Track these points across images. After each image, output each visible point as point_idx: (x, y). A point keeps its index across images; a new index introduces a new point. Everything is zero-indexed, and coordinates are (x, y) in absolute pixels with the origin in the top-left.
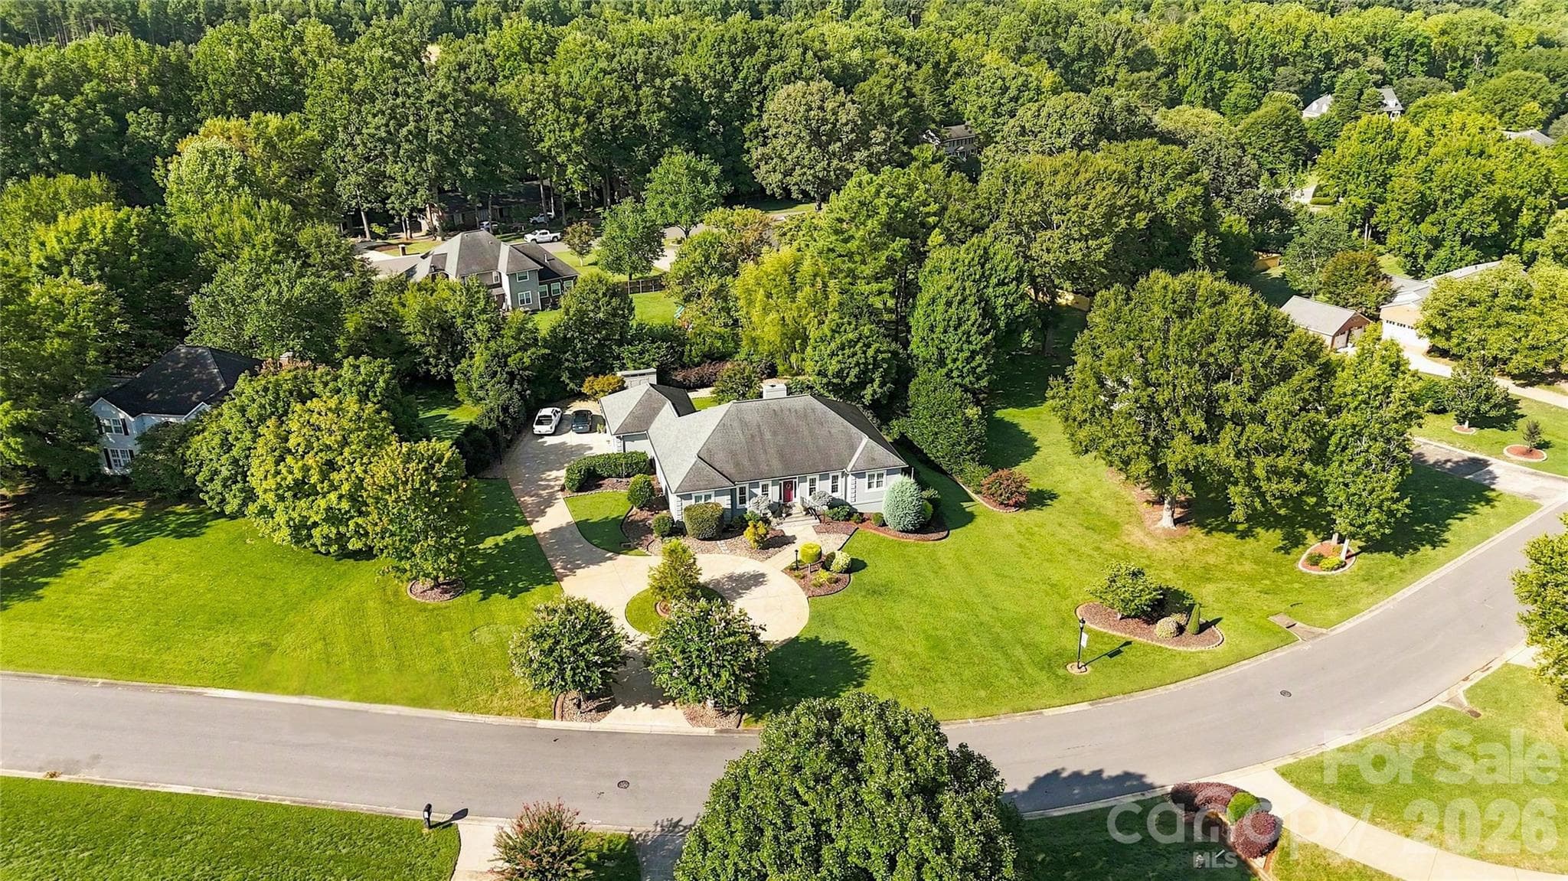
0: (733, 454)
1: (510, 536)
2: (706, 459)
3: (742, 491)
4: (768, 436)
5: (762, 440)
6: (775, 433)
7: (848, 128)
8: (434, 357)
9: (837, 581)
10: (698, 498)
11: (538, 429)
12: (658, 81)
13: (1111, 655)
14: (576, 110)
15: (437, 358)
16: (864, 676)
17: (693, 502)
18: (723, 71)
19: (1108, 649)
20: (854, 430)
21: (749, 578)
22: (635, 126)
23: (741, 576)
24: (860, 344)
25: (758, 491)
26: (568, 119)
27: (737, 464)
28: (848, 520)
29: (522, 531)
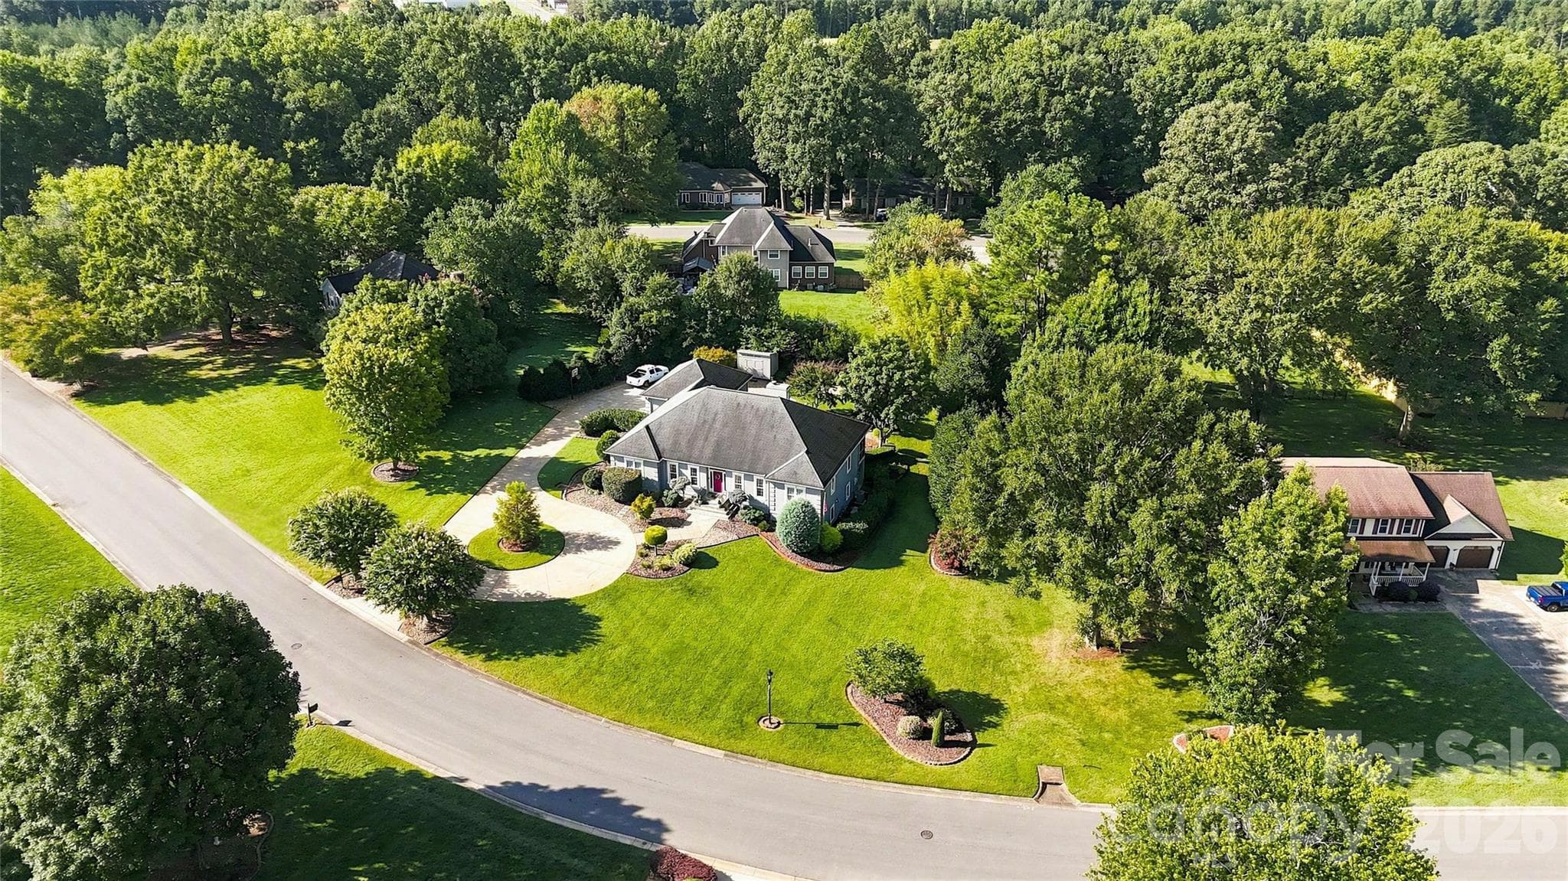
0: (678, 433)
1: (494, 452)
2: (653, 432)
3: (673, 468)
4: (718, 425)
5: (711, 426)
6: (725, 425)
7: (1238, 157)
8: (597, 302)
9: (667, 569)
10: (629, 463)
11: (630, 380)
12: (1084, 89)
13: (819, 726)
14: (974, 110)
15: (598, 303)
16: (576, 650)
17: (624, 465)
18: (1172, 84)
19: (827, 719)
20: (799, 441)
21: (602, 543)
22: (1032, 132)
23: (600, 538)
24: (891, 366)
25: (687, 473)
26: (960, 117)
27: (676, 443)
28: (756, 525)
29: (509, 452)
